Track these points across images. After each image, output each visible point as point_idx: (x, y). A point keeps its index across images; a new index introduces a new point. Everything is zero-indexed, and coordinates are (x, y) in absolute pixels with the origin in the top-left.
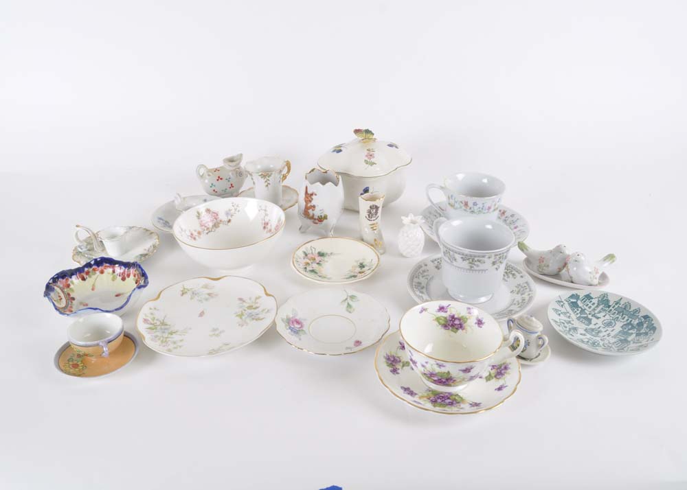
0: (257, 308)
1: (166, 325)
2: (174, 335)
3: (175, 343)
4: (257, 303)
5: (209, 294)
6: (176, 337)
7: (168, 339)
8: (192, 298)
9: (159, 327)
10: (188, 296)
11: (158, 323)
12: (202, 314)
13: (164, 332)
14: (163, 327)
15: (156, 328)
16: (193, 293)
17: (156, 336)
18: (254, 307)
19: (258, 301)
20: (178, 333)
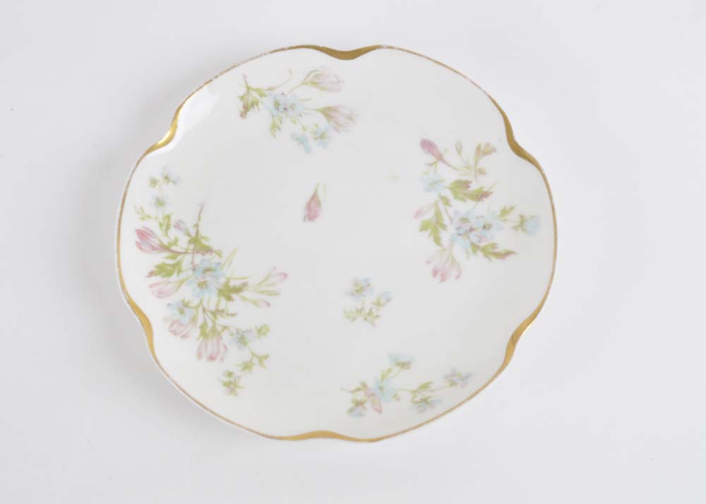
0: (482, 195)
1: (208, 250)
2: (236, 305)
3: (242, 340)
4: (482, 172)
5: (328, 113)
6: (243, 314)
7: (221, 321)
8: (275, 128)
9: (186, 261)
10: (261, 117)
11: (183, 243)
12: (312, 209)
13: (203, 285)
14: (198, 258)
15: (177, 267)
16: (277, 105)
17: (183, 306)
18: (474, 187)
19: (485, 162)
20: (246, 294)
